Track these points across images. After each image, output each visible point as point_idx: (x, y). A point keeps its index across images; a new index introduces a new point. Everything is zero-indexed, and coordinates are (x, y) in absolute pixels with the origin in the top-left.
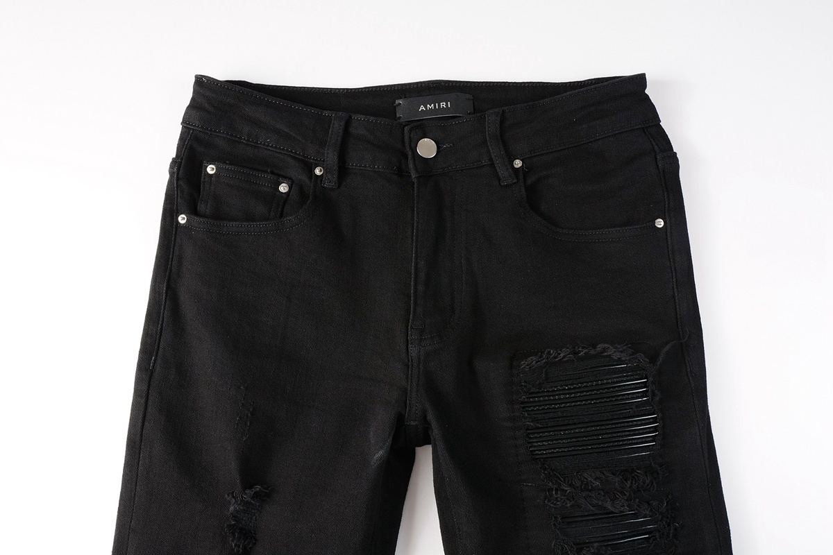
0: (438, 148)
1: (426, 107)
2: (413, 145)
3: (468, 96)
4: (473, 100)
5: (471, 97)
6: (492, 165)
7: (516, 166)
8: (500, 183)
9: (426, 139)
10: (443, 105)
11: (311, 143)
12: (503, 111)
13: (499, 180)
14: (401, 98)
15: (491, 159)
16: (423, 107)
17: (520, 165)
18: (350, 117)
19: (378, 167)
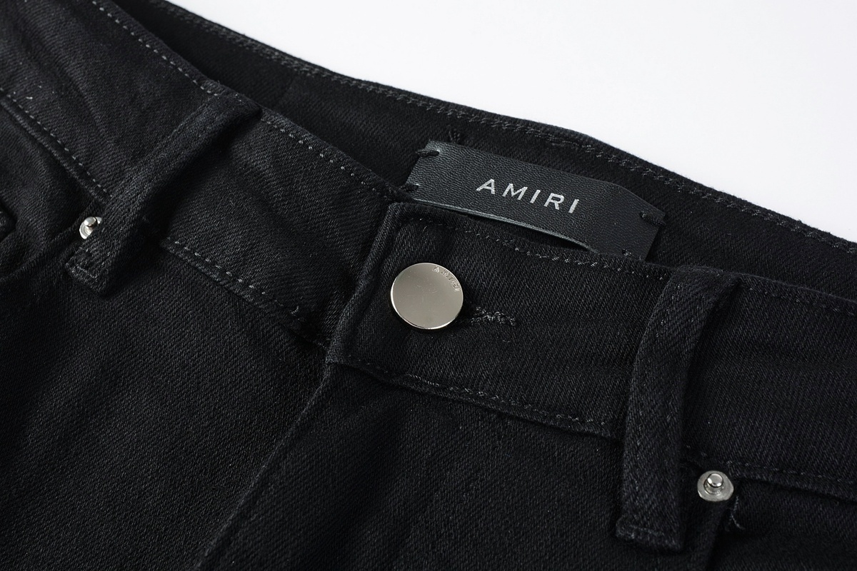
0: (466, 312)
1: (501, 187)
2: (389, 264)
3: (648, 210)
4: (661, 228)
5: (659, 216)
6: (615, 446)
7: (704, 493)
8: (612, 526)
9: (438, 269)
10: (555, 200)
11: (117, 142)
12: (738, 287)
13: (617, 511)
14: (448, 141)
15: (618, 424)
16: (490, 186)
17: (720, 496)
18: (258, 115)
19: (245, 285)
